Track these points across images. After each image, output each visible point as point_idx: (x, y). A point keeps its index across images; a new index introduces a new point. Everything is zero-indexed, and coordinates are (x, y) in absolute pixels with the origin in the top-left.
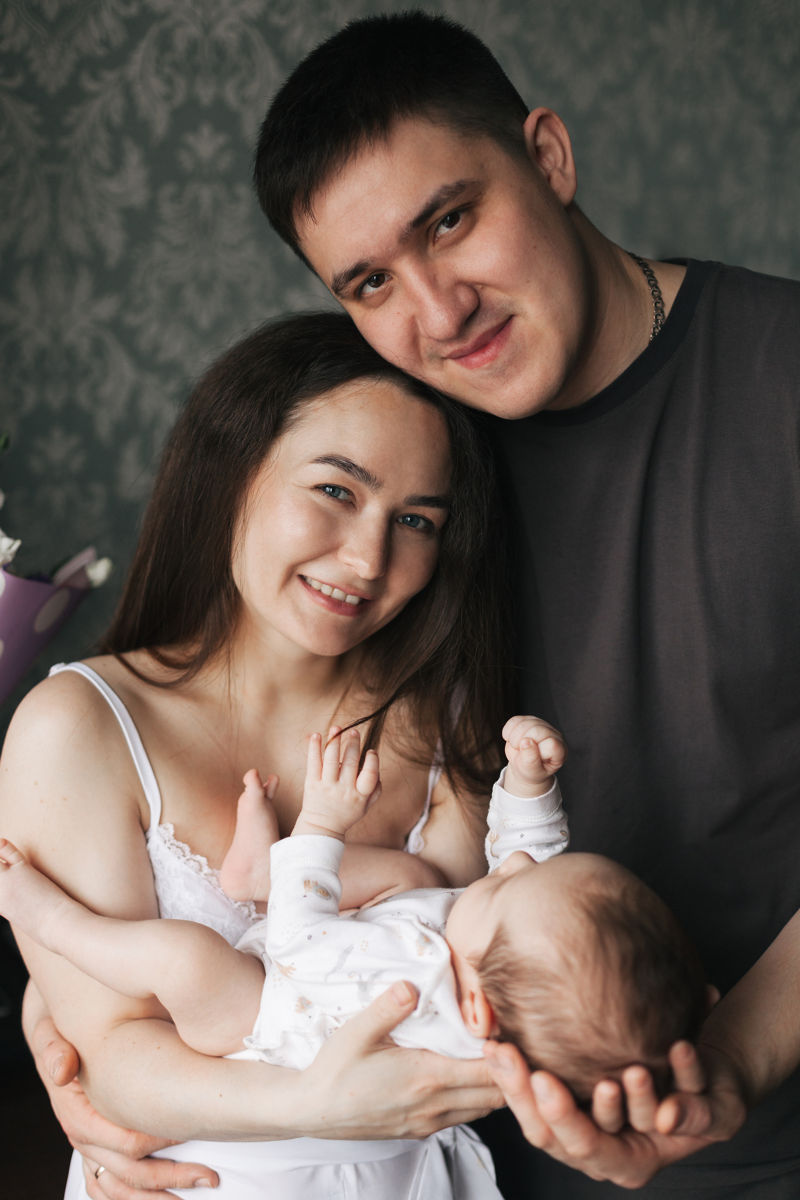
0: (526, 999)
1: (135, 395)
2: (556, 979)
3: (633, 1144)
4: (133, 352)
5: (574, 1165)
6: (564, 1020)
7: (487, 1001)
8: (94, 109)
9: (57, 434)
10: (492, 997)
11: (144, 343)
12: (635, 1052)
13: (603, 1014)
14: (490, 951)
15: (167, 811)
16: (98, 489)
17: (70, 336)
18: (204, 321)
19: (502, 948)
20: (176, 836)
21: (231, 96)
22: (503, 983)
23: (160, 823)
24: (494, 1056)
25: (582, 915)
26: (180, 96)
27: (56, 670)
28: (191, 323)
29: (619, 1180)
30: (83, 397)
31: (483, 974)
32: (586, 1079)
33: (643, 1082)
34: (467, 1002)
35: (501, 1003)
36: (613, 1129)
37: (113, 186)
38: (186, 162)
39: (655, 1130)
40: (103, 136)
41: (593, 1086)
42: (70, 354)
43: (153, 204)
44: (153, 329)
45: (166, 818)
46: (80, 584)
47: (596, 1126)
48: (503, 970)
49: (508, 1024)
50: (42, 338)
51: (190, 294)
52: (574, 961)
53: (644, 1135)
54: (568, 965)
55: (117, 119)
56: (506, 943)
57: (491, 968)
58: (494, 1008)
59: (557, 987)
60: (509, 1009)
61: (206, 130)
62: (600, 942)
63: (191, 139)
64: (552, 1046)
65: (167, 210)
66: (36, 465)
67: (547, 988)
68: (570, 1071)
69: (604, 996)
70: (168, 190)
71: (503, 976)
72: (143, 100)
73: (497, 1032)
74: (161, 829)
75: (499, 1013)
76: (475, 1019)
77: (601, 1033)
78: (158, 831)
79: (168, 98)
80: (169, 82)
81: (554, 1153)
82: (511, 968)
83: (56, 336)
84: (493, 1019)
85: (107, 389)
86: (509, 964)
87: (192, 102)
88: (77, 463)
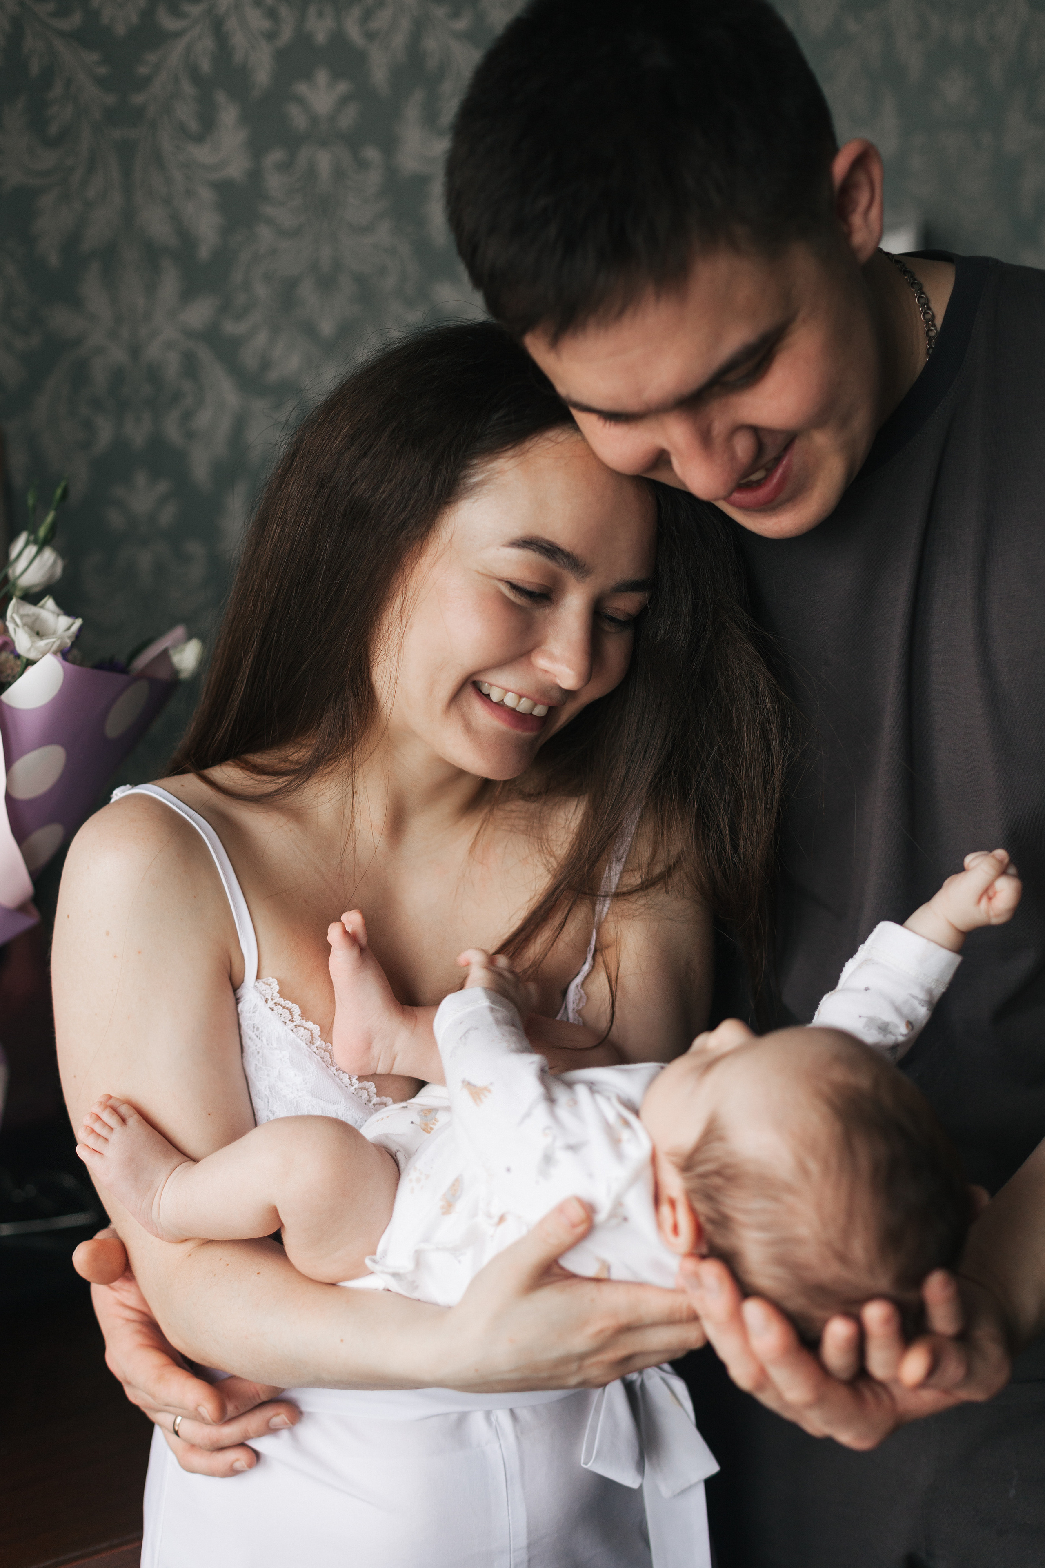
0: (746, 1212)
1: (240, 424)
2: (789, 1188)
3: (868, 1394)
4: (236, 370)
5: (788, 1415)
6: (797, 1241)
7: (693, 1212)
8: (175, 54)
9: (141, 479)
10: (702, 1208)
11: (249, 358)
12: (883, 1282)
13: (846, 1234)
14: (698, 1149)
15: (265, 962)
16: (195, 548)
17: (153, 351)
18: (327, 327)
19: (716, 1145)
20: (281, 993)
21: (354, 32)
22: (718, 1189)
23: (258, 977)
24: (696, 1276)
25: (825, 1109)
26: (287, 34)
27: (118, 794)
28: (310, 330)
29: (846, 1437)
30: (172, 431)
31: (689, 1175)
32: (817, 1313)
33: (887, 1321)
34: (665, 1209)
35: (713, 1215)
36: (845, 1375)
37: (202, 154)
38: (298, 119)
39: (897, 1380)
40: (188, 88)
41: (825, 1322)
42: (154, 374)
43: (255, 175)
44: (261, 339)
45: (265, 972)
46: (162, 674)
47: (823, 1370)
48: (718, 1173)
49: (720, 1241)
50: (118, 355)
51: (307, 291)
52: (814, 1167)
53: (882, 1384)
54: (804, 1171)
55: (206, 66)
56: (721, 1139)
57: (701, 1169)
58: (702, 1219)
59: (789, 1199)
60: (723, 1222)
61: (322, 77)
62: (847, 1144)
63: (302, 88)
64: (779, 1272)
65: (274, 182)
66: (115, 519)
67: (775, 1199)
68: (796, 1303)
69: (850, 1214)
70: (276, 156)
71: (717, 1181)
72: (238, 40)
73: (704, 1250)
74: (260, 984)
75: (708, 1227)
76: (675, 1229)
77: (843, 1258)
78: (255, 986)
79: (271, 36)
80: (272, 14)
81: (767, 1399)
82: (729, 1172)
83: (135, 352)
84: (699, 1232)
85: (203, 419)
86: (726, 1166)
87: (303, 39)
88: (167, 516)
